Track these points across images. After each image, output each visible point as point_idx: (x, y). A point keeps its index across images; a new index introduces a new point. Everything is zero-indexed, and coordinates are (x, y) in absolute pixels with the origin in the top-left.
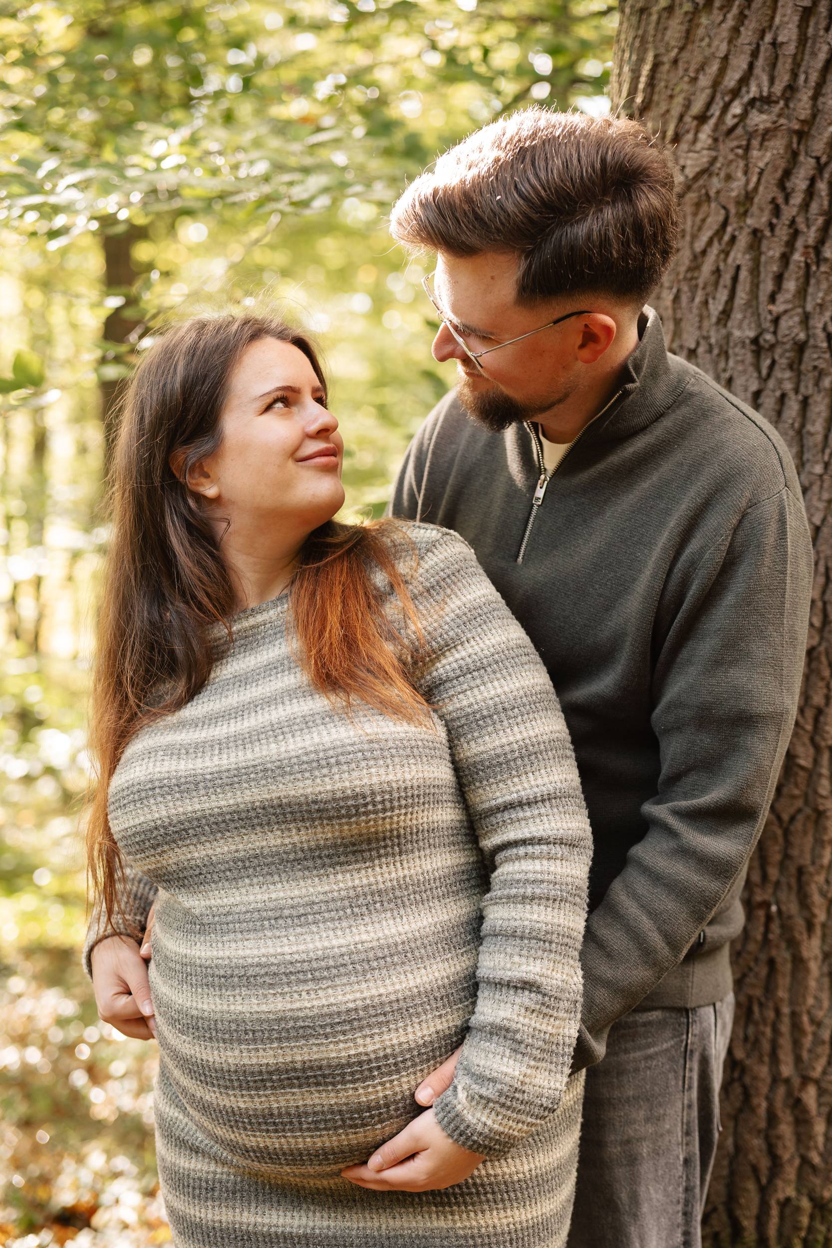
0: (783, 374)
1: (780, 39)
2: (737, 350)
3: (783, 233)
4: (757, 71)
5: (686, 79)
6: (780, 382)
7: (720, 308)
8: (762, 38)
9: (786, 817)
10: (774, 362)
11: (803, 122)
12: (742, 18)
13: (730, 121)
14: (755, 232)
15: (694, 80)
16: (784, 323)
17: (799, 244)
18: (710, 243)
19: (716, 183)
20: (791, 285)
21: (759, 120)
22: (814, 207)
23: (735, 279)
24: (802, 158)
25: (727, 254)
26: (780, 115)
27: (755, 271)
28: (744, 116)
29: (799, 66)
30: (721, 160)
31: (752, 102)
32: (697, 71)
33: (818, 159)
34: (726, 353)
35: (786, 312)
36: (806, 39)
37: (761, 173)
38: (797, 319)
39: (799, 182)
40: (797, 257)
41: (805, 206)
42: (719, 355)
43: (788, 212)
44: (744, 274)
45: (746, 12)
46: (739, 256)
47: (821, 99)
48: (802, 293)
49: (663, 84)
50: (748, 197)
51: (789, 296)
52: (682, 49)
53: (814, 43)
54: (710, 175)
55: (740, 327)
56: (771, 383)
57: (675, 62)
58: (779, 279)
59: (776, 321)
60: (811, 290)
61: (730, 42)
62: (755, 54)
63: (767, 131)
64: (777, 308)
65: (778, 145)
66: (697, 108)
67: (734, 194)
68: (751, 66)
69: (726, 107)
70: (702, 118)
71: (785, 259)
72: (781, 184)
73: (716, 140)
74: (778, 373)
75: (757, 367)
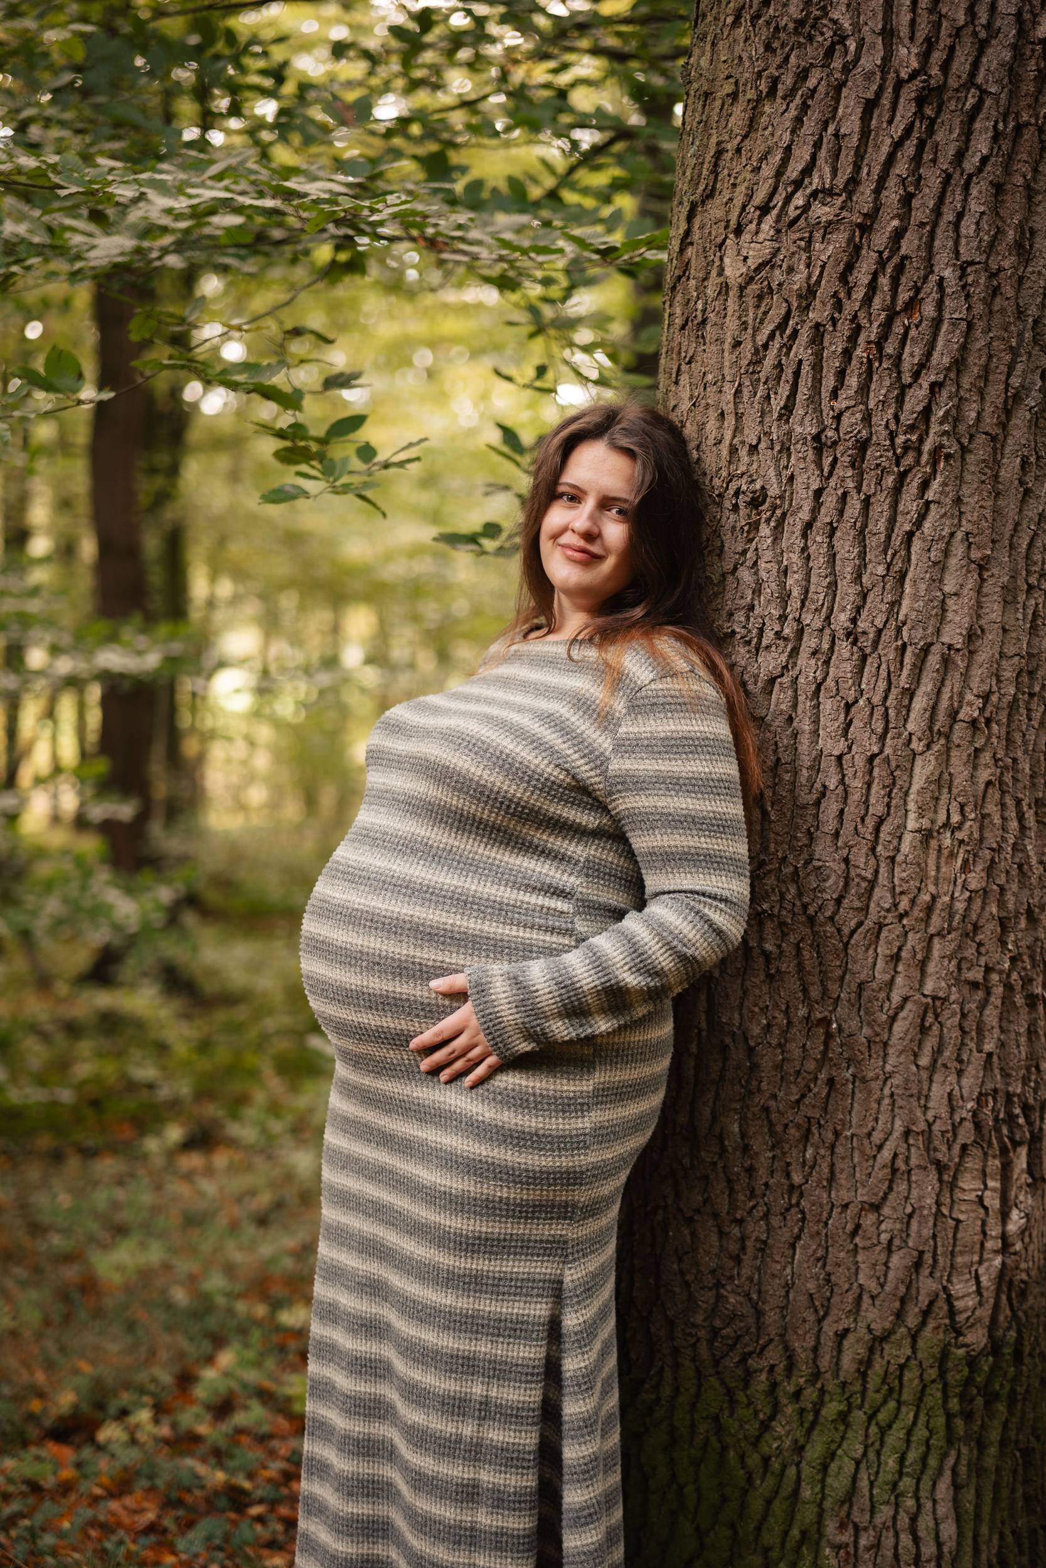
0: (844, 471)
1: (842, 131)
2: (799, 446)
3: (844, 328)
4: (821, 162)
5: (749, 168)
6: (843, 480)
7: (782, 403)
8: (825, 129)
9: (846, 931)
10: (835, 460)
11: (865, 215)
12: (804, 108)
13: (792, 213)
14: (817, 326)
15: (757, 170)
16: (846, 420)
17: (862, 339)
18: (772, 336)
19: (778, 276)
20: (853, 381)
21: (822, 212)
22: (877, 302)
23: (797, 374)
24: (864, 252)
25: (790, 349)
26: (842, 208)
27: (817, 367)
28: (806, 208)
29: (863, 158)
30: (783, 251)
31: (814, 194)
32: (761, 160)
33: (880, 253)
34: (789, 449)
35: (848, 408)
36: (870, 132)
37: (823, 267)
38: (859, 416)
39: (862, 276)
40: (859, 352)
41: (868, 300)
42: (780, 452)
43: (850, 307)
44: (806, 368)
45: (810, 102)
46: (801, 350)
47: (885, 193)
48: (864, 389)
49: (726, 172)
50: (809, 293)
51: (851, 392)
52: (745, 137)
53: (877, 135)
54: (772, 267)
55: (802, 424)
56: (832, 482)
57: (738, 150)
58: (841, 375)
59: (838, 418)
60: (873, 387)
61: (793, 132)
62: (817, 145)
63: (830, 223)
64: (840, 405)
65: (840, 238)
66: (759, 198)
67: (796, 287)
68: (814, 157)
69: (788, 199)
70: (765, 209)
71: (847, 354)
72: (843, 278)
73: (778, 231)
74: (839, 471)
75: (819, 465)
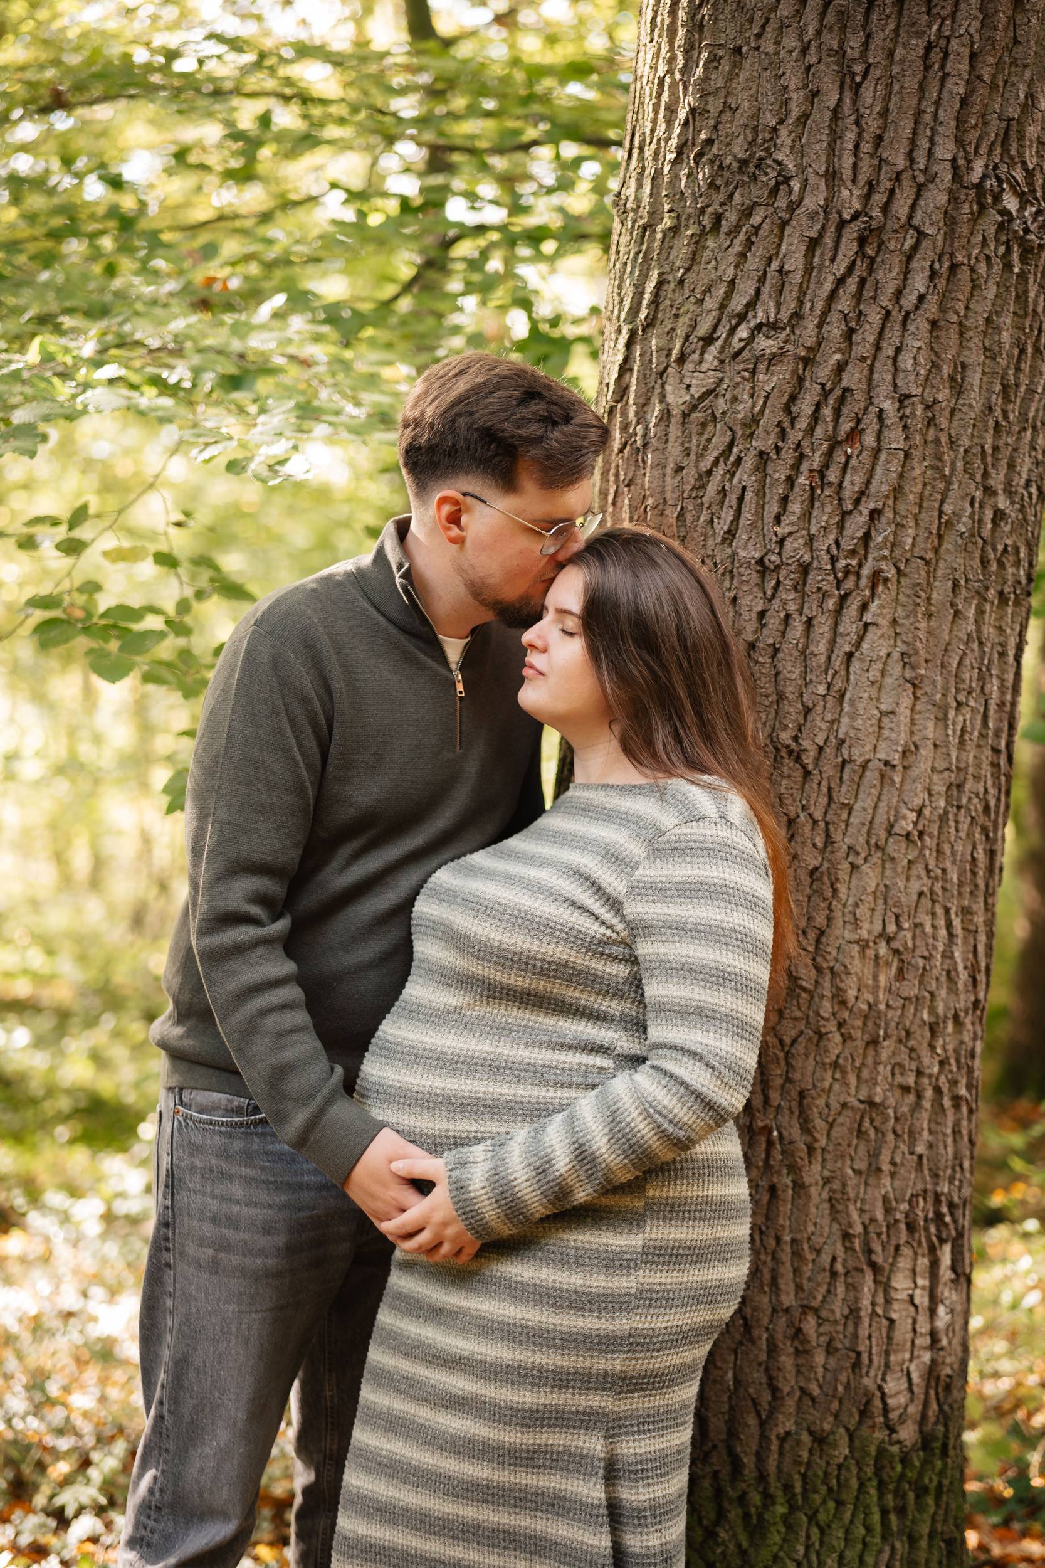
0: (787, 595)
1: (786, 267)
2: (742, 570)
3: (788, 456)
4: (764, 296)
5: (692, 299)
6: (785, 603)
7: (726, 528)
8: (769, 265)
9: (787, 1040)
10: (778, 583)
11: (809, 349)
12: (749, 244)
13: (736, 345)
14: (761, 454)
15: (701, 301)
16: (789, 545)
17: (804, 467)
18: (716, 462)
19: (722, 404)
20: (796, 508)
21: (765, 344)
22: (819, 431)
23: (741, 499)
24: (807, 384)
25: (733, 475)
26: (786, 342)
27: (761, 493)
28: (751, 339)
29: (805, 294)
30: (727, 381)
31: (759, 327)
32: (704, 293)
33: (823, 385)
34: (731, 572)
35: (791, 534)
36: (812, 268)
37: (767, 397)
38: (801, 541)
39: (805, 407)
40: (802, 480)
41: (811, 430)
42: (723, 574)
43: (794, 436)
44: (749, 495)
45: (754, 239)
46: (745, 476)
47: (826, 328)
48: (807, 515)
49: (668, 302)
50: (755, 420)
51: (794, 519)
52: (687, 270)
53: (820, 272)
54: (716, 396)
55: (745, 548)
56: (776, 603)
57: (681, 282)
58: (785, 500)
59: (781, 542)
60: (815, 513)
61: (736, 267)
62: (762, 280)
63: (774, 356)
64: (782, 530)
65: (783, 371)
66: (703, 330)
67: (740, 416)
68: (758, 292)
69: (733, 331)
70: (708, 340)
71: (790, 481)
72: (787, 409)
73: (722, 362)
74: (783, 594)
75: (761, 586)
